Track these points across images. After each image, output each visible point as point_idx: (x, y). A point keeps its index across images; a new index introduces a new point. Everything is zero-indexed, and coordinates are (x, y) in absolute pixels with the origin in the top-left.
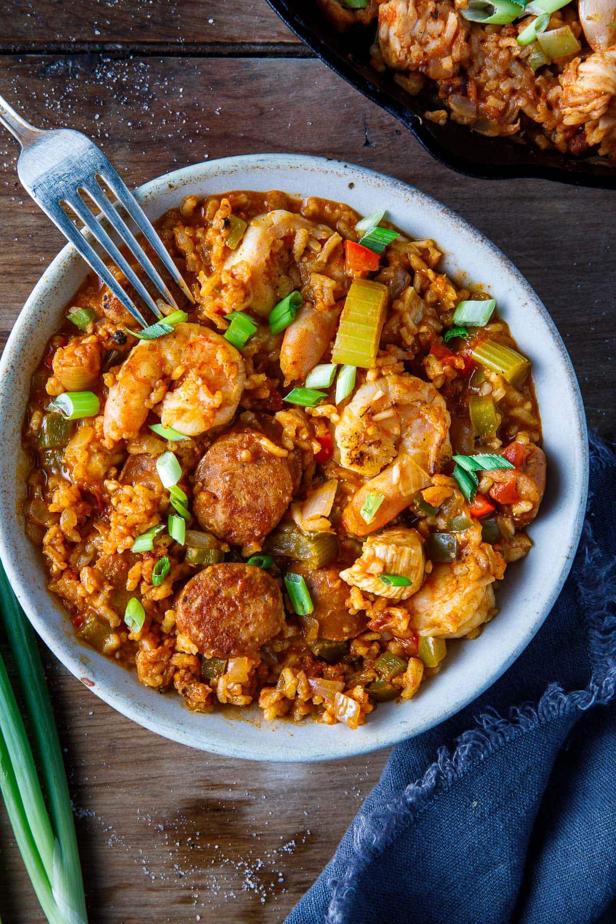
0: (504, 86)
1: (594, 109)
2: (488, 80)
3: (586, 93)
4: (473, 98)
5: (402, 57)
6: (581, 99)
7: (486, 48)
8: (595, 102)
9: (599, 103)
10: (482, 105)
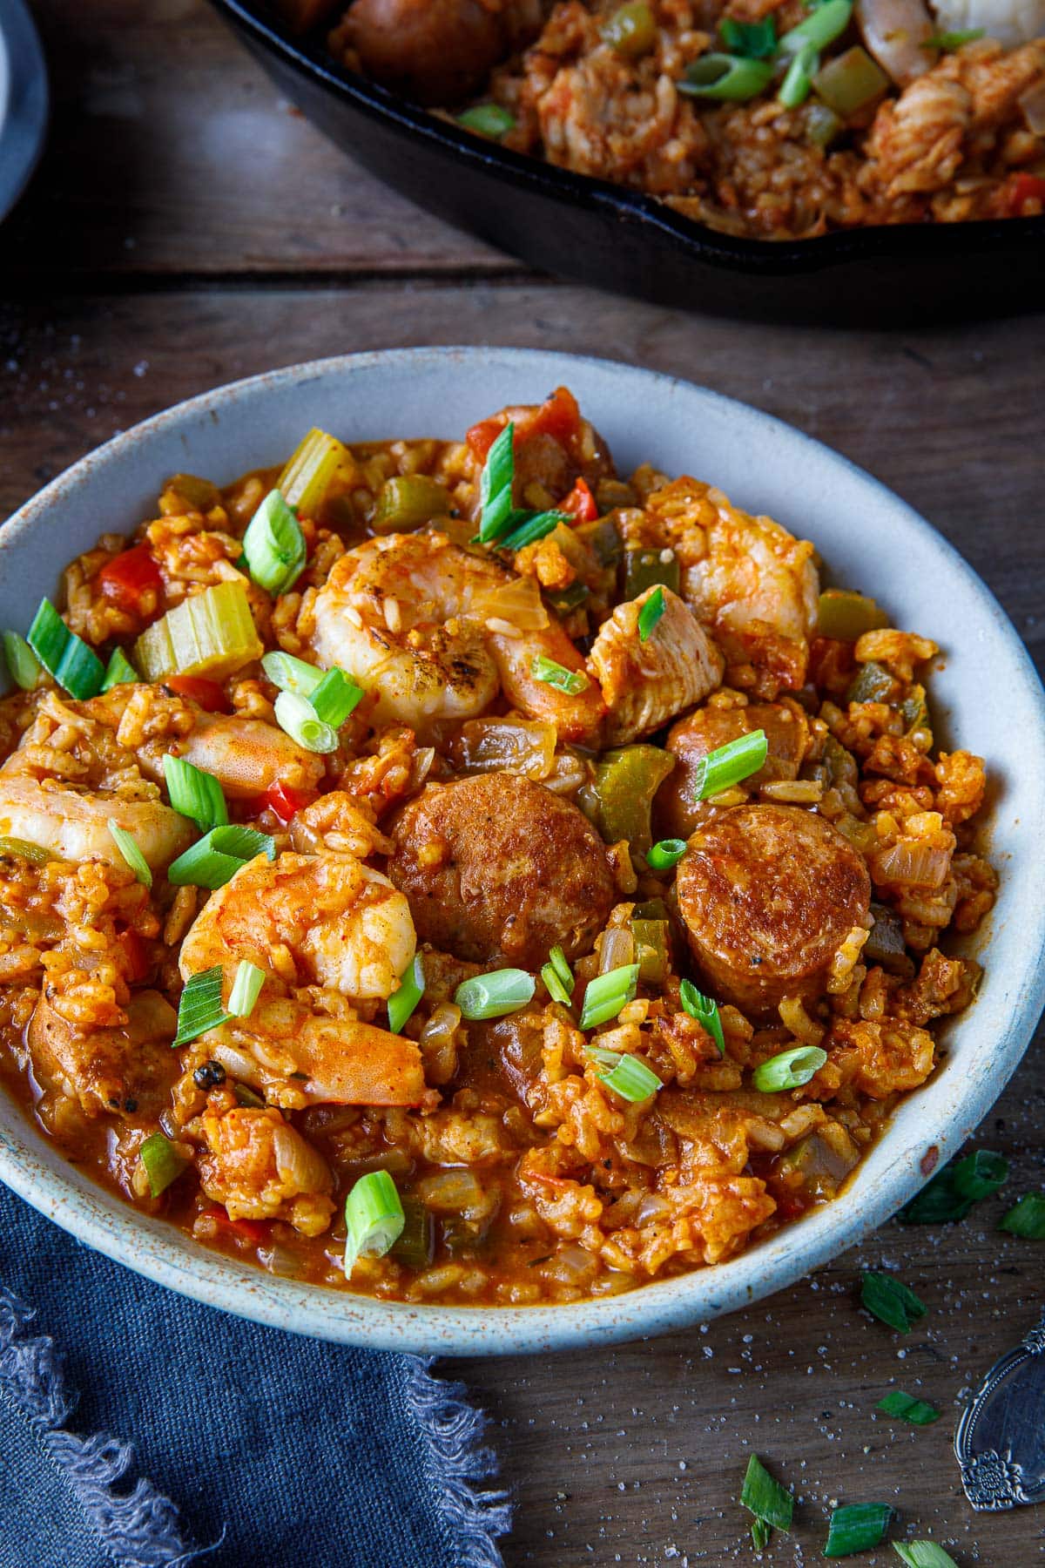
0: (779, 178)
1: (940, 159)
2: (749, 175)
3: (919, 135)
4: (733, 207)
5: (598, 158)
6: (914, 149)
7: (733, 131)
8: (940, 145)
9: (946, 143)
10: (752, 213)
